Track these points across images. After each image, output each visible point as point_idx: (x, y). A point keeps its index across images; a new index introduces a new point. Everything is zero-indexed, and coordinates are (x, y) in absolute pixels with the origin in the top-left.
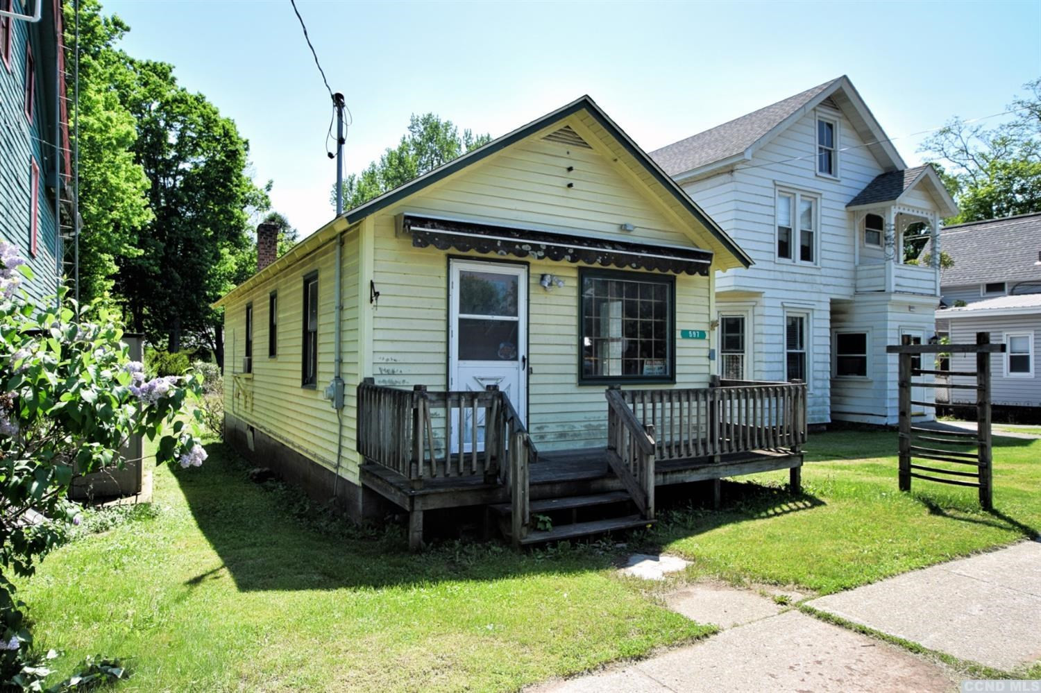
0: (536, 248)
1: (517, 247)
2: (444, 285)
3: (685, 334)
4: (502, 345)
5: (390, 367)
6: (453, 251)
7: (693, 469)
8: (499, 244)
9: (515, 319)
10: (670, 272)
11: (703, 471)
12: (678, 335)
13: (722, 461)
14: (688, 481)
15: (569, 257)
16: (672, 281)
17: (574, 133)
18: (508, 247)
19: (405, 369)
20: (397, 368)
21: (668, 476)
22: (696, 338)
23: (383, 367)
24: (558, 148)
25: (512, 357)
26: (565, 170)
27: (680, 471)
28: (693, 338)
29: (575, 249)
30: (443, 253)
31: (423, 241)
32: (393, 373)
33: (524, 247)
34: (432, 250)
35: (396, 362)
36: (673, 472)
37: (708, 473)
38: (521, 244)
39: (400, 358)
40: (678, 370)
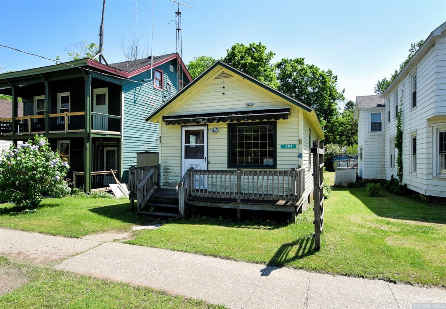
0: (204, 120)
1: (197, 120)
2: (180, 135)
3: (283, 146)
4: (199, 154)
5: (166, 161)
6: (183, 124)
7: (225, 203)
8: (191, 120)
9: (203, 144)
10: (273, 120)
11: (230, 204)
12: (278, 147)
13: (241, 202)
14: (222, 207)
15: (216, 121)
16: (275, 124)
17: (226, 73)
18: (194, 121)
19: (170, 162)
20: (168, 161)
21: (213, 204)
22: (290, 148)
23: (165, 161)
24: (220, 81)
25: (202, 158)
26: (223, 88)
27: (219, 203)
28: (288, 148)
29: (219, 118)
30: (180, 126)
31: (173, 123)
32: (167, 163)
33: (200, 120)
34: (177, 125)
35: (167, 160)
36: (215, 203)
37: (233, 206)
38: (198, 119)
39: (168, 158)
40: (278, 162)
